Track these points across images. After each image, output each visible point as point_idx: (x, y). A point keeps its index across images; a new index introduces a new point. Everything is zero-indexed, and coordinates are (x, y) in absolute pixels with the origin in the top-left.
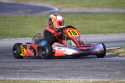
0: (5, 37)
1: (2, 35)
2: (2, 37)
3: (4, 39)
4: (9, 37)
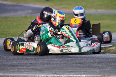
2: (2, 36)
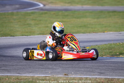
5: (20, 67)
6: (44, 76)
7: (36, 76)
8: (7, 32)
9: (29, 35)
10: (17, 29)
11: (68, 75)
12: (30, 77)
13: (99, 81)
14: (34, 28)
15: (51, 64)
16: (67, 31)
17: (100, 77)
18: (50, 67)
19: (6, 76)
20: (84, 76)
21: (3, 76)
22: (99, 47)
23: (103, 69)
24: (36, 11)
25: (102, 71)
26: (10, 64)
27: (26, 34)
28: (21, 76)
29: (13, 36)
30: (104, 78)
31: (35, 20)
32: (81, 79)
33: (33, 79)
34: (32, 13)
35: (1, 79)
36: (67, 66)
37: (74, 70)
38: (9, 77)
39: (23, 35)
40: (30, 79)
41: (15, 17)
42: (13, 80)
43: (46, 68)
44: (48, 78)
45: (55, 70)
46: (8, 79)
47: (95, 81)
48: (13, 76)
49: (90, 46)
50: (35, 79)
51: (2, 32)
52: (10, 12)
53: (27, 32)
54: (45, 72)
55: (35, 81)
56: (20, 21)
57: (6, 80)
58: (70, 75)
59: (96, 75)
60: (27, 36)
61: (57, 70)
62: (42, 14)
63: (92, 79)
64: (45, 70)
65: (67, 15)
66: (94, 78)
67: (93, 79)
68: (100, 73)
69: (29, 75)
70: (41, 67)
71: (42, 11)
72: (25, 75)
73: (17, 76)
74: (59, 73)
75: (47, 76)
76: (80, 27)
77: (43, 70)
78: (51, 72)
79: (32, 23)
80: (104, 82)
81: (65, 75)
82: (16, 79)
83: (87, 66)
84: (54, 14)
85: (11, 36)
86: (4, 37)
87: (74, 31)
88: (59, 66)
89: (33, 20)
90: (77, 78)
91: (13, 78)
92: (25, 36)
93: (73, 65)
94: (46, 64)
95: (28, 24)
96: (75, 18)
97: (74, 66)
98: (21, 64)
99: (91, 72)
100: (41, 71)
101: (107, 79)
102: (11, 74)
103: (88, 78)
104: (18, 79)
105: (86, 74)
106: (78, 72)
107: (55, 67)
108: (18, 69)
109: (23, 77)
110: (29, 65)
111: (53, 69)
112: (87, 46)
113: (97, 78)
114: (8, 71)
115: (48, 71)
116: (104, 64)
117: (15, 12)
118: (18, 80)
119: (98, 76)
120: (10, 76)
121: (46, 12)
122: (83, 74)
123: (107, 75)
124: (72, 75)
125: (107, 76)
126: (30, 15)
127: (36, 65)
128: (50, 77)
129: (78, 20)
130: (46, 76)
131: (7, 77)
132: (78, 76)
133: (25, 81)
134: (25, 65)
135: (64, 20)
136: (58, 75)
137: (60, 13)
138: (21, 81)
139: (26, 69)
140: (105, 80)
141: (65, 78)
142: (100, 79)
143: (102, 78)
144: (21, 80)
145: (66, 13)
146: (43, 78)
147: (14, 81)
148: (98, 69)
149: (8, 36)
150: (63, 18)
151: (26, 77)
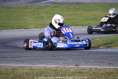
0: (5, 29)
1: (3, 26)
2: (2, 29)
3: (4, 31)
4: (8, 28)
5: (34, 58)
6: (56, 67)
7: (49, 66)
8: (21, 25)
9: (42, 28)
10: (31, 22)
11: (78, 66)
12: (43, 68)
13: (108, 71)
14: (47, 21)
15: (62, 55)
16: (78, 24)
17: (109, 67)
18: (62, 58)
19: (19, 67)
20: (94, 66)
21: (17, 66)
22: (108, 39)
23: (112, 60)
24: (49, 4)
25: (111, 62)
26: (24, 55)
27: (39, 27)
28: (34, 67)
29: (27, 29)
30: (113, 68)
31: (47, 13)
32: (91, 69)
33: (45, 70)
34: (45, 6)
35: (15, 69)
36: (78, 57)
37: (85, 61)
38: (22, 67)
39: (36, 28)
40: (42, 69)
41: (29, 10)
42: (27, 70)
43: (58, 59)
44: (59, 68)
45: (66, 61)
46: (22, 70)
47: (105, 71)
48: (27, 67)
49: (100, 38)
50: (47, 69)
51: (16, 25)
52: (24, 5)
53: (40, 25)
54: (57, 63)
55: (48, 71)
56: (33, 15)
57: (20, 71)
58: (81, 66)
59: (105, 65)
60: (40, 28)
61: (69, 61)
62: (55, 7)
63: (101, 69)
64: (57, 61)
65: (79, 9)
66: (103, 68)
67: (103, 70)
68: (109, 63)
69: (42, 66)
70: (53, 58)
71: (54, 5)
72: (38, 66)
73: (31, 66)
74: (70, 64)
75: (59, 66)
76: (91, 19)
77: (55, 61)
78: (62, 63)
79: (45, 15)
80: (113, 72)
81: (76, 65)
82: (29, 70)
83: (97, 57)
84: (66, 7)
85: (25, 29)
86: (18, 29)
87: (85, 24)
88: (71, 57)
89: (46, 13)
90: (87, 68)
91: (27, 69)
92: (39, 28)
93: (83, 56)
94: (57, 55)
95: (41, 17)
96: (86, 11)
97: (85, 57)
98: (34, 55)
99: (101, 62)
100: (52, 62)
101: (116, 69)
102: (25, 65)
103: (97, 68)
104: (31, 69)
105: (96, 65)
106: (88, 63)
107: (66, 58)
108: (31, 60)
109: (36, 68)
110: (41, 56)
111: (65, 60)
112: (97, 38)
113: (106, 68)
114: (22, 62)
115: (60, 62)
116: (113, 55)
117: (29, 5)
118: (31, 71)
119: (107, 66)
120: (24, 66)
121: (58, 5)
122: (93, 64)
123: (116, 65)
124: (83, 66)
125: (115, 67)
126: (43, 9)
127: (48, 56)
128: (62, 68)
129: (89, 13)
130: (57, 67)
131: (21, 68)
132: (88, 67)
133: (37, 71)
134: (38, 56)
135: (75, 13)
136: (69, 66)
137: (72, 6)
138: (34, 72)
139: (39, 60)
140: (114, 70)
141: (76, 69)
142: (109, 69)
143: (111, 68)
144: (34, 70)
145: (77, 6)
146: (55, 69)
147: (27, 72)
148: (107, 60)
149: (22, 29)
150: (74, 11)
151: (39, 68)
